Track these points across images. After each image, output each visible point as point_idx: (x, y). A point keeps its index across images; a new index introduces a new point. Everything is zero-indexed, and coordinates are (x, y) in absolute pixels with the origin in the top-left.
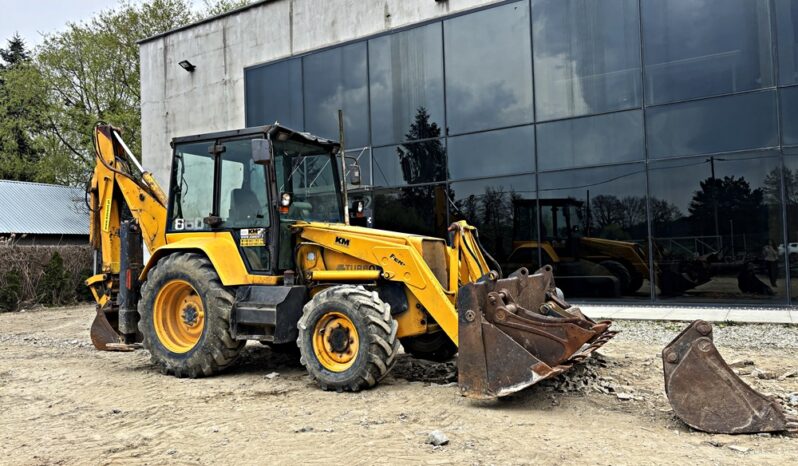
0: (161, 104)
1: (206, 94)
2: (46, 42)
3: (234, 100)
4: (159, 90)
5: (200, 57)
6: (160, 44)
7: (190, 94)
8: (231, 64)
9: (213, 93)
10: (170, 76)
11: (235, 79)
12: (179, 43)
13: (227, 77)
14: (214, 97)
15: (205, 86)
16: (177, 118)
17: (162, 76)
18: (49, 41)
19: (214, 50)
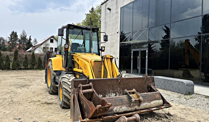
0: (104, 20)
1: (113, 16)
2: (97, 8)
3: (118, 17)
4: (104, 16)
5: (112, 6)
6: (105, 4)
7: (110, 17)
8: (118, 7)
9: (114, 16)
10: (106, 12)
11: (118, 11)
12: (108, 3)
13: (117, 11)
14: (114, 17)
15: (113, 14)
16: (107, 23)
17: (105, 12)
18: (97, 7)
19: (115, 4)
